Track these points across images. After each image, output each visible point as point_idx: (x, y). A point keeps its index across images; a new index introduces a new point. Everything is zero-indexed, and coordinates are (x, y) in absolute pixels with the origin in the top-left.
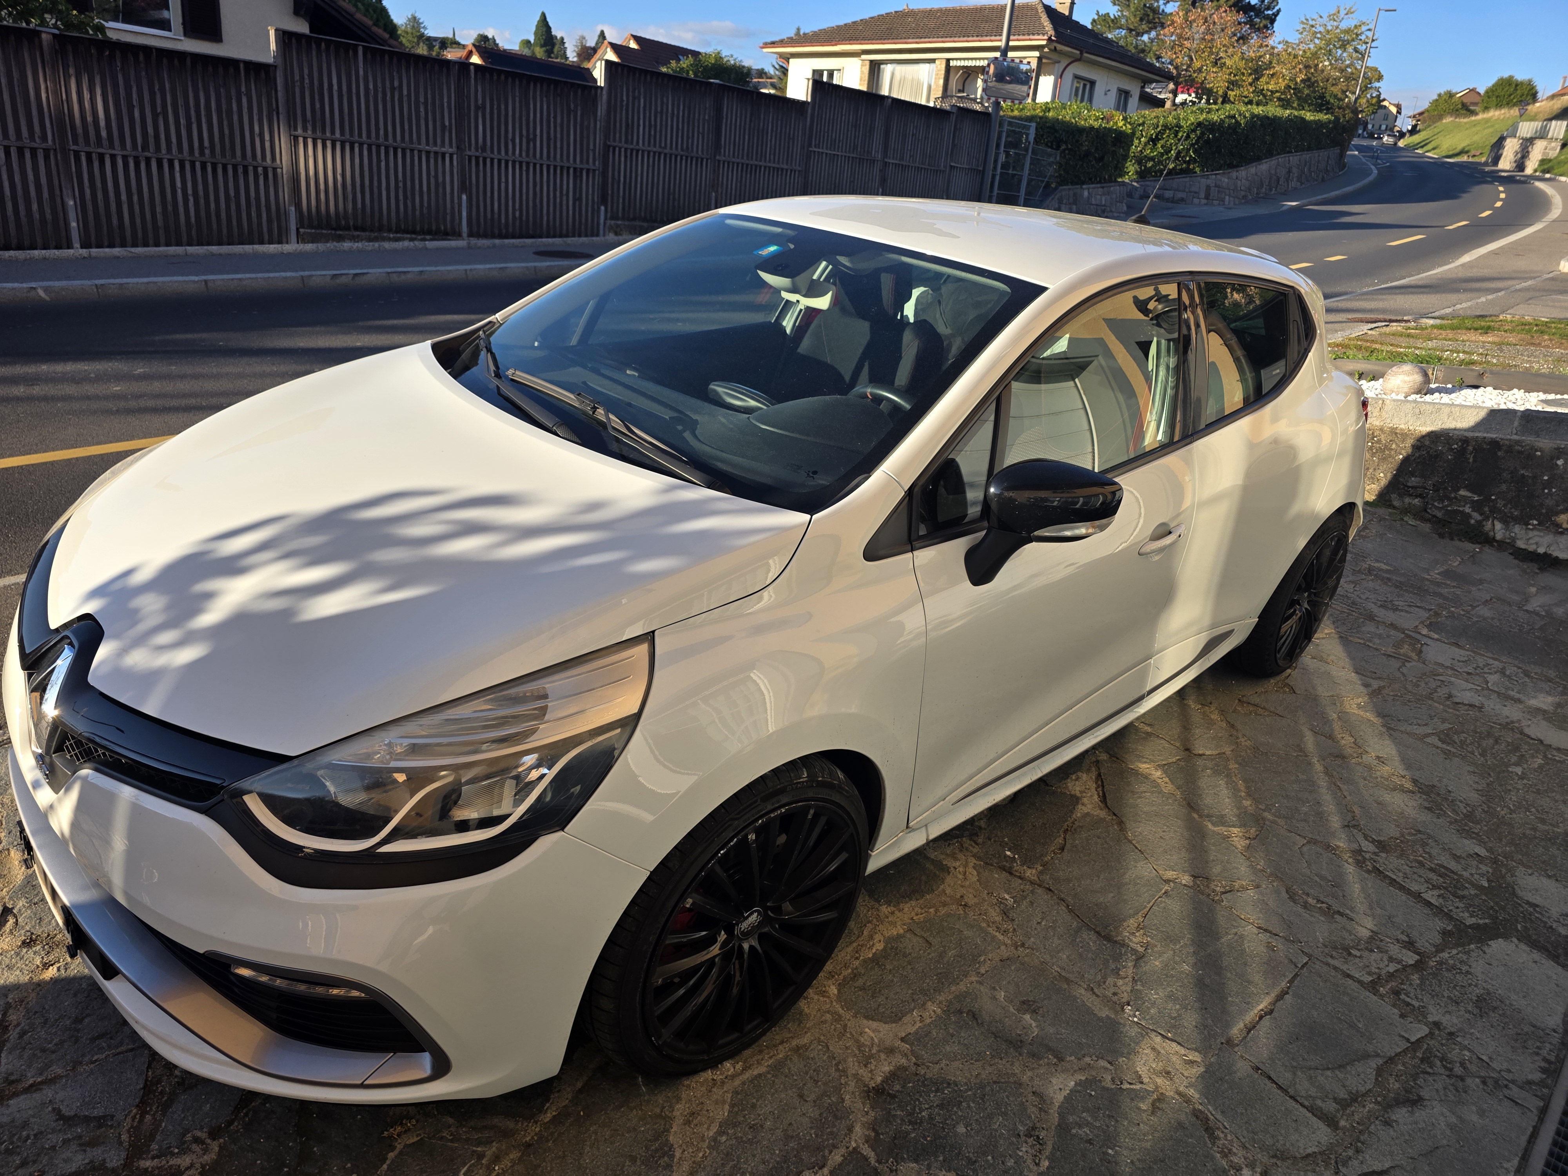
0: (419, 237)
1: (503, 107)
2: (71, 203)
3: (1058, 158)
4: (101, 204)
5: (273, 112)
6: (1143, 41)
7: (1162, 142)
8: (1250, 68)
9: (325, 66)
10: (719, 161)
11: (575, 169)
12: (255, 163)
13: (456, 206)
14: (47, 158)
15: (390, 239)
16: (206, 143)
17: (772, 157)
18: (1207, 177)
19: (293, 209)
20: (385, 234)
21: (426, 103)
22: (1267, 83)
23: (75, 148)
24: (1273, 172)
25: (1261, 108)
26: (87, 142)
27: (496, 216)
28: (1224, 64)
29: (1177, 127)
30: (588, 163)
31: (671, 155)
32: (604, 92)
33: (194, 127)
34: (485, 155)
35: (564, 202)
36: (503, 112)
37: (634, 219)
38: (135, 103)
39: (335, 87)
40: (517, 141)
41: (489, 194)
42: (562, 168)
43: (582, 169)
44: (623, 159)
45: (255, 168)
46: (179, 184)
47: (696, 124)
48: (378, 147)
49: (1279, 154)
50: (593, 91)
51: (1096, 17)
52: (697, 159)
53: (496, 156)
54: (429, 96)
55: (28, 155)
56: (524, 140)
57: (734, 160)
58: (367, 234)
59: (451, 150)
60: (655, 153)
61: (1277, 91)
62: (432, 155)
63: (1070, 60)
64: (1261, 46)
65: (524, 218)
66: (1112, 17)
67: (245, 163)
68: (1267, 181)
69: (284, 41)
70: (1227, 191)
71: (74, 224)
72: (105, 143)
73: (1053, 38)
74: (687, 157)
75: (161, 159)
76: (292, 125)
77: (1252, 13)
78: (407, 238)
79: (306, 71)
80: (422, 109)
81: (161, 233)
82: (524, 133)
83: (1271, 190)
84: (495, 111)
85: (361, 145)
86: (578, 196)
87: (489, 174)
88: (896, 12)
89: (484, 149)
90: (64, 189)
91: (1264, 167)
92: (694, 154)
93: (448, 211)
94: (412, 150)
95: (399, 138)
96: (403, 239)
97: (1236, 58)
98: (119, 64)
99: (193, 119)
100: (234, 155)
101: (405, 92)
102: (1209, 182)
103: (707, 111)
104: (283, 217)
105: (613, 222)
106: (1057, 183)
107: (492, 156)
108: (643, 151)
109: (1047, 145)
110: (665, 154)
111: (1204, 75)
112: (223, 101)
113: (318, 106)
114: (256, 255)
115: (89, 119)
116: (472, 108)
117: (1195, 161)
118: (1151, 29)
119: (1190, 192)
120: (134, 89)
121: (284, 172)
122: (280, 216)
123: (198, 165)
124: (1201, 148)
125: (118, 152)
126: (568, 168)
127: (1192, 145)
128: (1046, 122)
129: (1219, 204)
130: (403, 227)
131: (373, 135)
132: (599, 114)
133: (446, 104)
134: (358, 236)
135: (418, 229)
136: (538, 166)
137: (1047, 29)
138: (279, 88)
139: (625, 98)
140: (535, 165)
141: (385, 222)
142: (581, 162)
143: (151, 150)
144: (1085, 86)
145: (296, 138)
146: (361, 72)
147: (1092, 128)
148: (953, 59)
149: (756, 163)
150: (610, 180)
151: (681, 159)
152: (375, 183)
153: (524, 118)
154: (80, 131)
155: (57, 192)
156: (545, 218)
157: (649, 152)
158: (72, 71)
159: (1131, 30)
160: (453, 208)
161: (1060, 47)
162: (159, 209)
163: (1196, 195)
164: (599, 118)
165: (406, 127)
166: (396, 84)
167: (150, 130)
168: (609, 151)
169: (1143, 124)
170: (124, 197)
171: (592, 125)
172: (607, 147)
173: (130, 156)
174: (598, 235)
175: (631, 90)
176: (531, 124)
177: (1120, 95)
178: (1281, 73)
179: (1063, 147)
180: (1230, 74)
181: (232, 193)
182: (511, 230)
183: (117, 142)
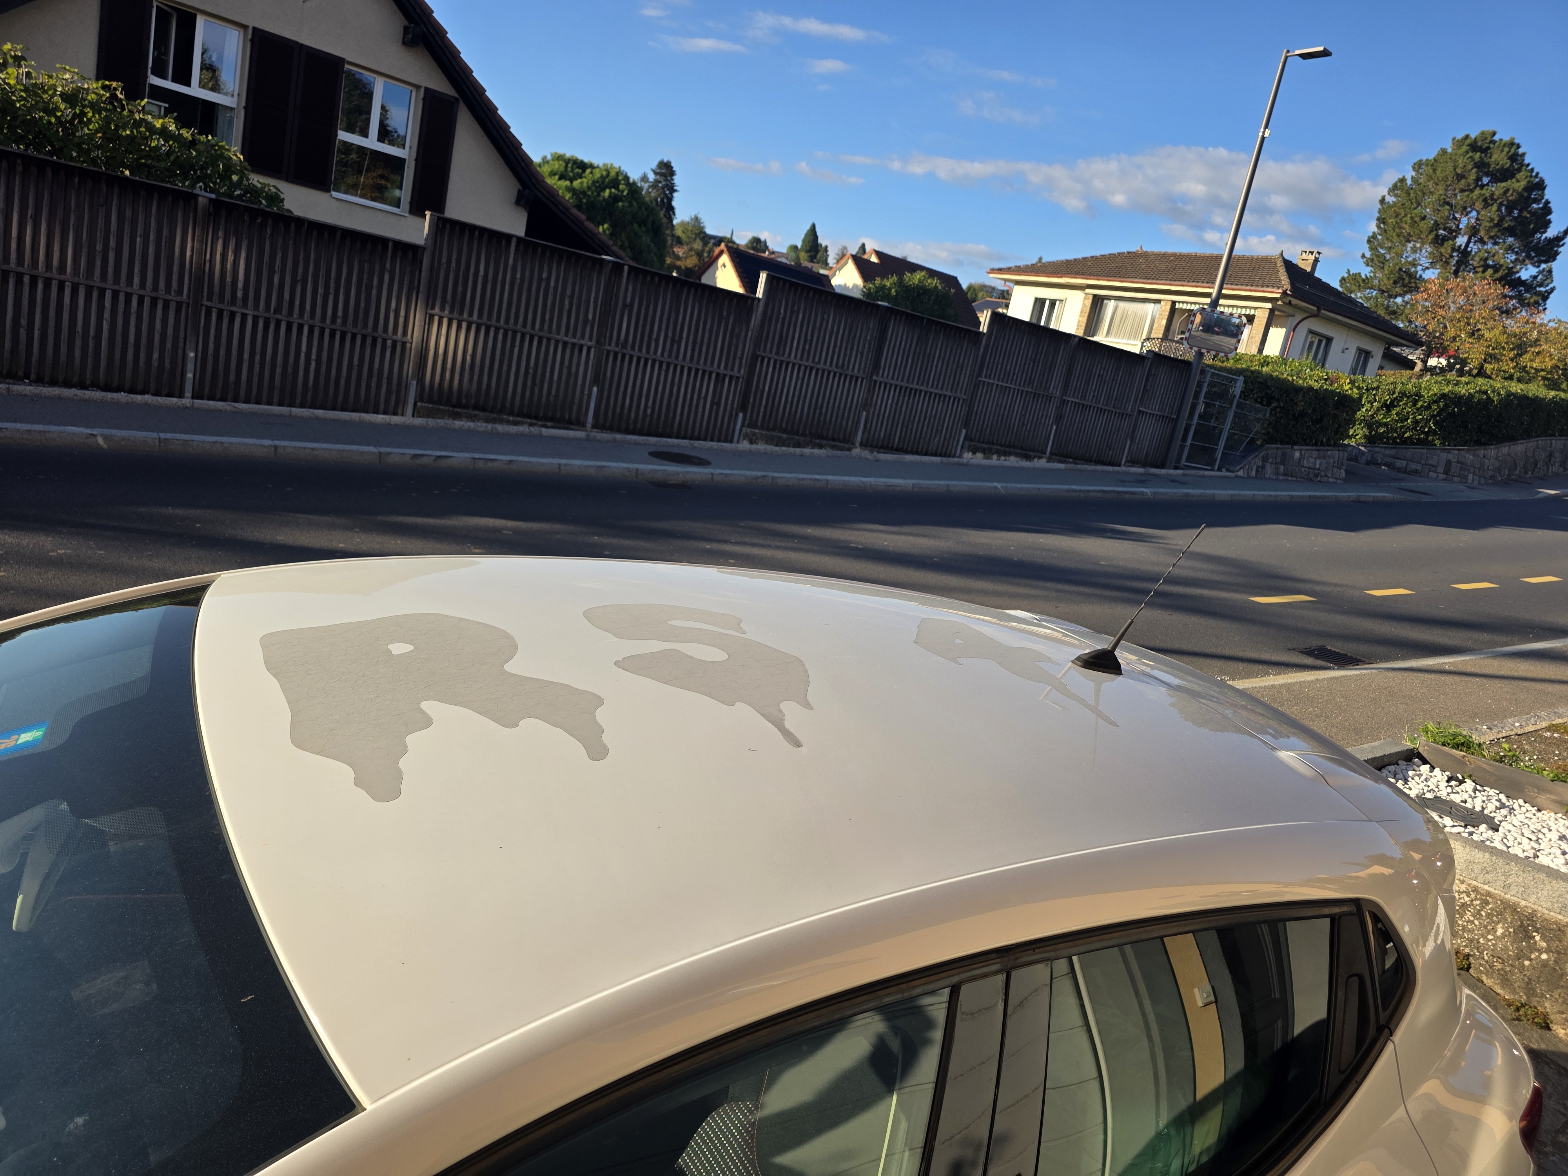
0: (540, 423)
1: (651, 307)
2: (192, 355)
3: (1268, 415)
4: (222, 359)
5: (413, 289)
6: (1396, 303)
7: (1398, 409)
8: (1513, 343)
9: (474, 252)
10: (875, 382)
11: (718, 374)
12: (385, 336)
13: (586, 397)
14: (178, 310)
15: (509, 422)
16: (340, 313)
17: (935, 383)
18: (1449, 451)
19: (414, 383)
20: (505, 417)
21: (571, 297)
22: (1532, 361)
23: (208, 304)
24: (1530, 454)
25: (1521, 386)
26: (222, 300)
27: (626, 411)
28: (1483, 336)
29: (1417, 395)
30: (732, 370)
31: (823, 371)
32: (761, 304)
33: (331, 297)
34: (625, 351)
35: (701, 405)
36: (651, 313)
37: (773, 429)
38: (276, 269)
39: (481, 273)
40: (661, 341)
41: (622, 389)
42: (704, 372)
43: (725, 375)
44: (771, 370)
45: (384, 341)
46: (304, 348)
47: (856, 343)
48: (515, 333)
49: (1538, 436)
50: (750, 301)
51: (1346, 275)
52: (852, 377)
53: (636, 353)
54: (577, 290)
55: (160, 306)
56: (669, 341)
57: (892, 382)
58: (486, 414)
59: (590, 343)
60: (806, 367)
61: (1542, 370)
62: (569, 346)
63: (1306, 315)
64: (1527, 322)
65: (655, 416)
66: (1364, 277)
67: (375, 334)
68: (1522, 464)
69: (437, 225)
70: (1472, 470)
71: (190, 375)
72: (239, 302)
73: (1288, 292)
74: (841, 375)
75: (292, 323)
76: (430, 303)
77: (1523, 288)
78: (526, 423)
79: (454, 256)
80: (567, 302)
81: (276, 393)
82: (670, 334)
83: (1526, 473)
84: (643, 311)
85: (497, 329)
86: (716, 400)
87: (625, 370)
88: (1128, 253)
89: (624, 346)
90: (187, 342)
91: (1519, 448)
92: (850, 372)
93: (576, 401)
94: (549, 340)
95: (537, 326)
96: (522, 423)
97: (1496, 332)
98: (269, 231)
99: (332, 290)
100: (365, 326)
101: (552, 284)
102: (1450, 456)
103: (870, 332)
104: (403, 390)
105: (749, 430)
106: (1264, 440)
107: (632, 353)
108: (794, 364)
109: (1256, 400)
110: (818, 370)
111: (1458, 344)
112: (365, 276)
113: (460, 288)
114: (361, 424)
115: (229, 279)
116: (620, 305)
117: (1434, 433)
118: (1405, 293)
119: (1426, 464)
120: (279, 256)
121: (413, 347)
122: (401, 388)
123: (327, 333)
124: (1443, 420)
125: (250, 312)
126: (711, 373)
127: (1433, 416)
128: (1258, 377)
129: (1460, 482)
130: (525, 411)
131: (512, 320)
132: (752, 323)
133: (592, 300)
134: (476, 416)
135: (541, 414)
136: (679, 368)
137: (1283, 282)
138: (424, 269)
139: (782, 311)
140: (676, 366)
141: (508, 405)
142: (726, 368)
143: (283, 313)
144: (1320, 342)
145: (432, 317)
146: (511, 261)
147: (1311, 388)
148: (1179, 302)
149: (917, 387)
150: (753, 389)
151: (834, 376)
152: (505, 367)
153: (672, 320)
154: (216, 289)
155: (181, 344)
156: (678, 418)
157: (800, 366)
158: (220, 234)
159: (1383, 292)
160: (581, 399)
161: (1295, 301)
162: (279, 370)
163: (1432, 469)
164: (751, 327)
165: (547, 317)
166: (545, 275)
167: (286, 296)
168: (757, 360)
169: (1378, 388)
170: (246, 356)
171: (743, 334)
172: (755, 357)
173: (261, 317)
174: (731, 442)
175: (790, 304)
176: (679, 328)
177: (1360, 355)
178: (1549, 352)
179: (1275, 404)
180: (1488, 347)
181: (356, 361)
182: (639, 425)
183: (251, 303)
